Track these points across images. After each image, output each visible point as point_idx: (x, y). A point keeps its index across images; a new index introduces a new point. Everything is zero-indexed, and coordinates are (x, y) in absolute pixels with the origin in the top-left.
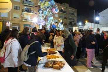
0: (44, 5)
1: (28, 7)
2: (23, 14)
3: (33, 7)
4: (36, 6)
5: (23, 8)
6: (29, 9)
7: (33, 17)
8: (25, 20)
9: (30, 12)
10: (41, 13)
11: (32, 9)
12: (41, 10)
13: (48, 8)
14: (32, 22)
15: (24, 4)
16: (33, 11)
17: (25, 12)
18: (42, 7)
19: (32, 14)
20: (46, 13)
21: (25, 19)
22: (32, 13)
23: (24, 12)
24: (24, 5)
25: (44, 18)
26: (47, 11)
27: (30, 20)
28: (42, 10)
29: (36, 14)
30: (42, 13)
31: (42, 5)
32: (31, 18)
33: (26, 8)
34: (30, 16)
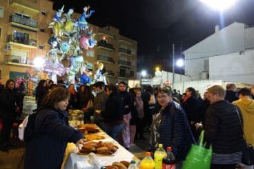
0: (63, 28)
1: (23, 32)
2: (9, 47)
3: (36, 32)
4: (42, 31)
5: (9, 33)
6: (26, 36)
7: (35, 56)
8: (14, 61)
9: (27, 43)
10: (56, 48)
11: (32, 36)
12: (55, 40)
13: (72, 35)
15: (13, 23)
16: (36, 41)
17: (14, 42)
18: (58, 33)
19: (31, 47)
20: (67, 47)
21: (13, 58)
22: (33, 45)
23: (11, 43)
24: (13, 26)
26: (70, 42)
27: (26, 64)
28: (58, 39)
29: (41, 47)
30: (58, 47)
32: (30, 59)
33: (17, 33)
34: (26, 54)
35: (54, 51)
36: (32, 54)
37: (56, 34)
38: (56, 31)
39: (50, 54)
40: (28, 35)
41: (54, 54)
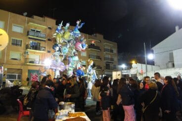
1: (36, 42)
2: (27, 53)
3: (45, 41)
4: (49, 40)
5: (27, 43)
6: (38, 44)
7: (45, 58)
8: (31, 62)
9: (39, 49)
10: (58, 51)
11: (42, 44)
13: (69, 42)
14: (42, 66)
15: (29, 36)
16: (45, 48)
17: (30, 49)
18: (60, 40)
19: (42, 52)
20: (66, 50)
21: (30, 60)
22: (43, 50)
23: (28, 50)
24: (29, 38)
25: (63, 59)
26: (68, 47)
27: (39, 63)
29: (49, 52)
30: (60, 50)
32: (41, 60)
33: (32, 43)
34: (38, 56)
36: (43, 57)
37: (58, 42)
38: (58, 39)
39: (54, 56)
40: (40, 43)
41: (57, 56)
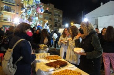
0: (28, 3)
1: (9, 6)
2: (2, 13)
3: (15, 6)
4: (18, 5)
5: (1, 6)
7: (14, 18)
9: (11, 11)
10: (24, 12)
11: (13, 8)
12: (24, 8)
13: (32, 7)
14: (13, 23)
15: (3, 1)
16: (15, 10)
17: (4, 10)
18: (26, 5)
19: (12, 13)
20: (30, 12)
21: (4, 19)
22: (13, 12)
23: (2, 11)
24: (3, 3)
25: (28, 18)
26: (32, 10)
27: (10, 21)
29: (17, 13)
31: (26, 3)
32: (12, 19)
33: (5, 7)
34: (10, 16)
35: (24, 14)
36: (13, 17)
37: (25, 6)
38: (25, 4)
39: (22, 15)
40: (11, 7)
41: (24, 15)
